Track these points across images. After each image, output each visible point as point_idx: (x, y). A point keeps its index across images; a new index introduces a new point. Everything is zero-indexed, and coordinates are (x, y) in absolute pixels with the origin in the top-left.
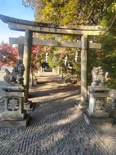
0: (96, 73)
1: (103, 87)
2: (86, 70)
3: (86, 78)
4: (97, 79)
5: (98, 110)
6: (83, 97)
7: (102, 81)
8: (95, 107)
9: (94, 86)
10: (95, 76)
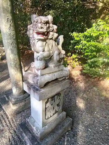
0: (43, 34)
1: (56, 69)
2: (13, 33)
3: (15, 51)
4: (46, 54)
5: (51, 116)
6: (16, 88)
7: (56, 58)
8: (46, 114)
9: (39, 73)
10: (40, 43)
